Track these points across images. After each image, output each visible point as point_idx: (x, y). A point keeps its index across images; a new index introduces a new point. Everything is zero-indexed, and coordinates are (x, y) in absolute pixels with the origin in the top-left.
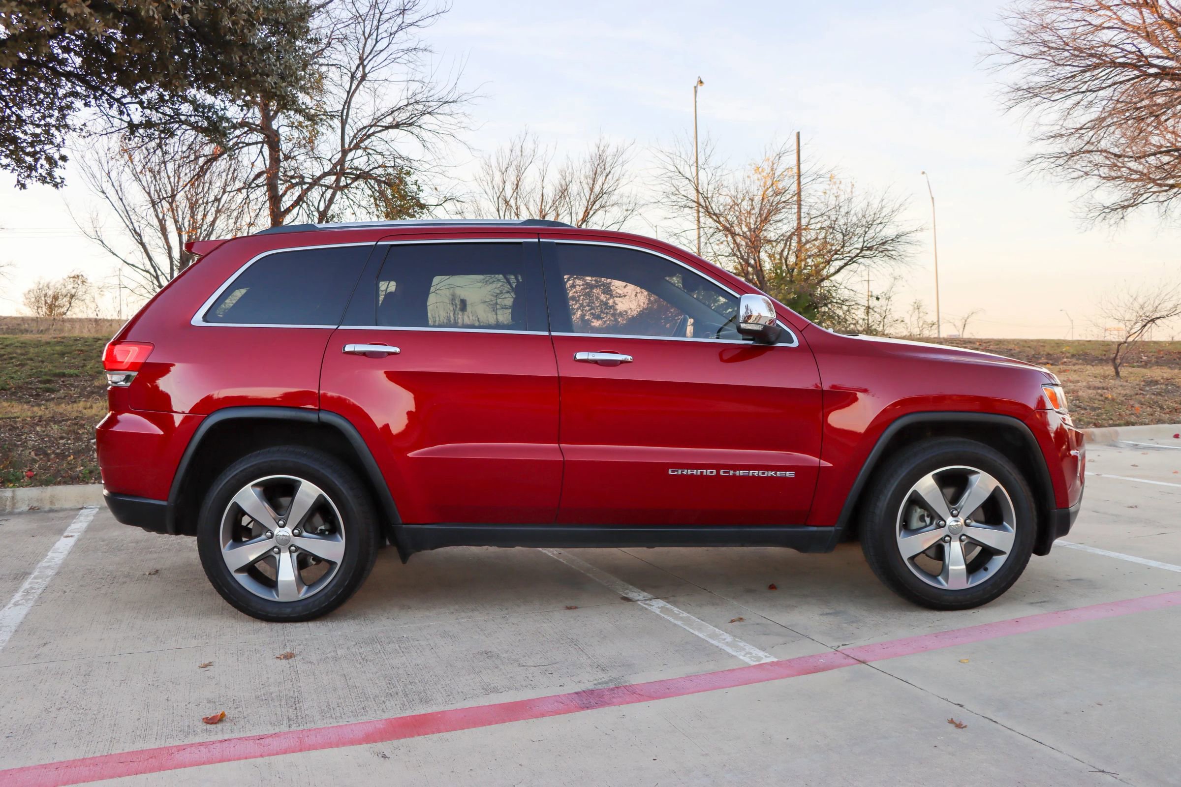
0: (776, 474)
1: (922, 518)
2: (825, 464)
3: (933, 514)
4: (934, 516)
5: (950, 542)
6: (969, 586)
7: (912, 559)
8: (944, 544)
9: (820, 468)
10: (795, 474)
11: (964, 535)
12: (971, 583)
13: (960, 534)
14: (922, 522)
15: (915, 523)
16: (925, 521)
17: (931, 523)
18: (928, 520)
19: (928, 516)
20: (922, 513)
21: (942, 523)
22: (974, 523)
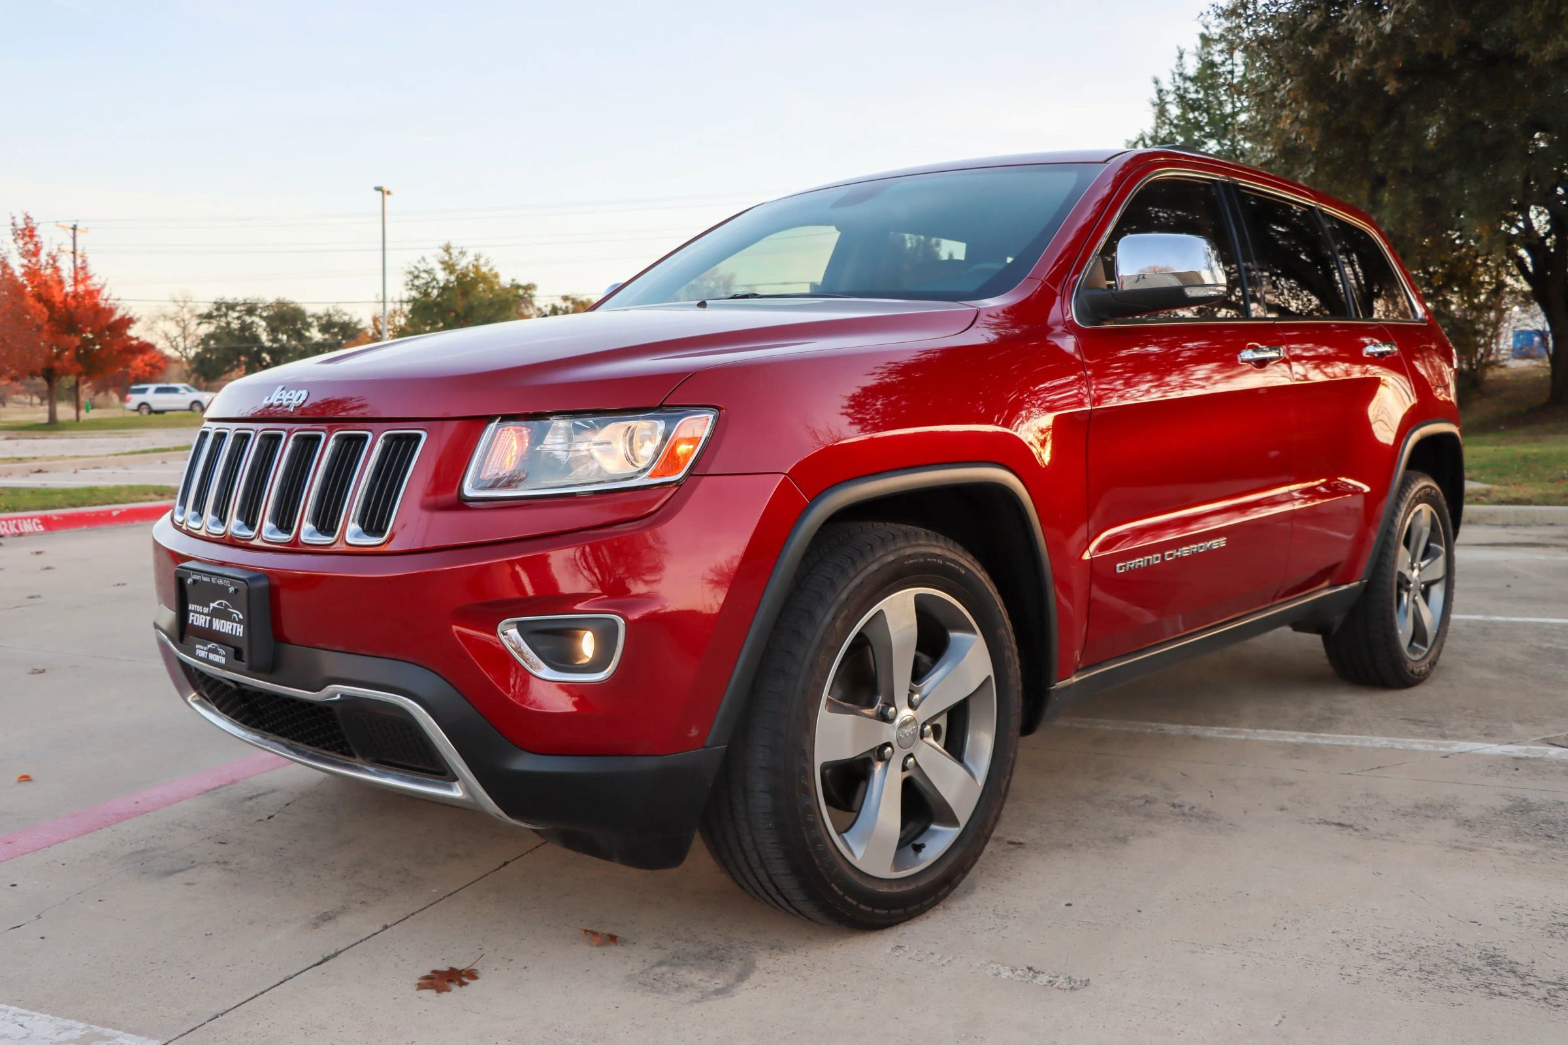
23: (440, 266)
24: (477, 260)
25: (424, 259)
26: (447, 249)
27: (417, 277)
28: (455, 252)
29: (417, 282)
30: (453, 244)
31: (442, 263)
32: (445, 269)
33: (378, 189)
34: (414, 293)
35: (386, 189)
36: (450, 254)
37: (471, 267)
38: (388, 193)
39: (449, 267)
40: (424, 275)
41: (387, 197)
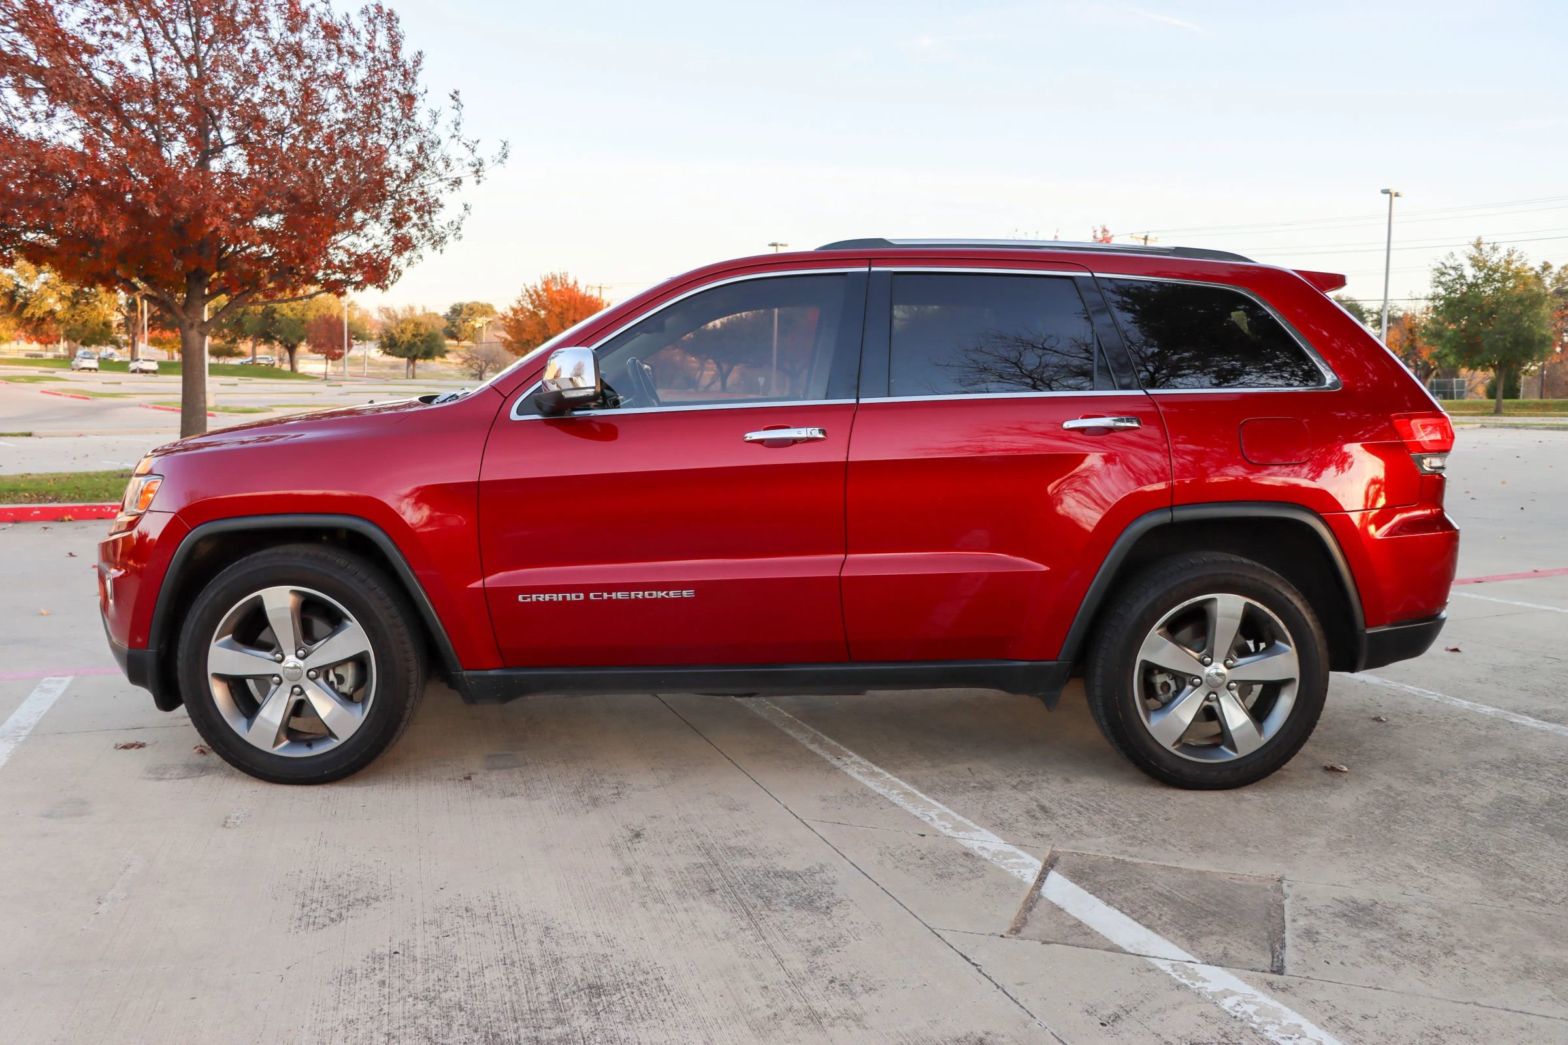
23: (1469, 262)
24: (1509, 255)
25: (1452, 255)
26: (1478, 245)
27: (1443, 274)
28: (1486, 248)
29: (1443, 279)
30: (1484, 240)
31: (1471, 259)
32: (1473, 266)
33: (1385, 192)
34: (1441, 291)
35: (1393, 191)
36: (1481, 250)
37: (1503, 263)
38: (1397, 195)
39: (1477, 263)
40: (1452, 272)
41: (1395, 199)
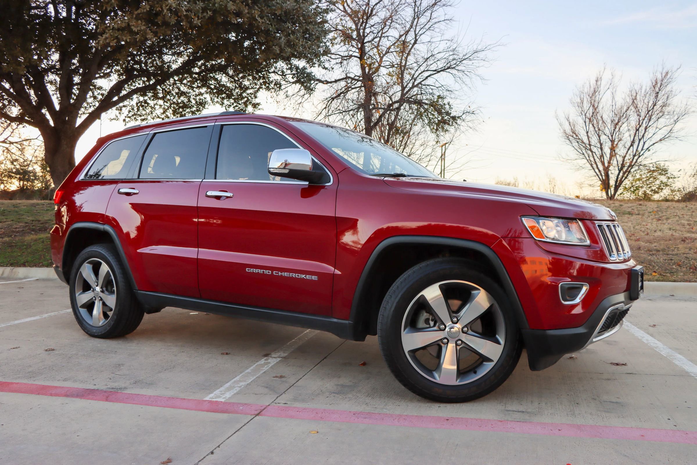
0: (305, 276)
1: (427, 321)
2: (338, 272)
3: (437, 318)
4: (437, 320)
5: (447, 343)
6: (457, 383)
7: (413, 352)
8: (443, 345)
9: (334, 275)
10: (318, 278)
11: (460, 340)
12: (459, 382)
13: (457, 339)
14: (426, 324)
15: (421, 324)
16: (429, 324)
17: (434, 325)
18: (432, 323)
19: (432, 320)
20: (428, 317)
21: (442, 327)
22: (470, 332)
